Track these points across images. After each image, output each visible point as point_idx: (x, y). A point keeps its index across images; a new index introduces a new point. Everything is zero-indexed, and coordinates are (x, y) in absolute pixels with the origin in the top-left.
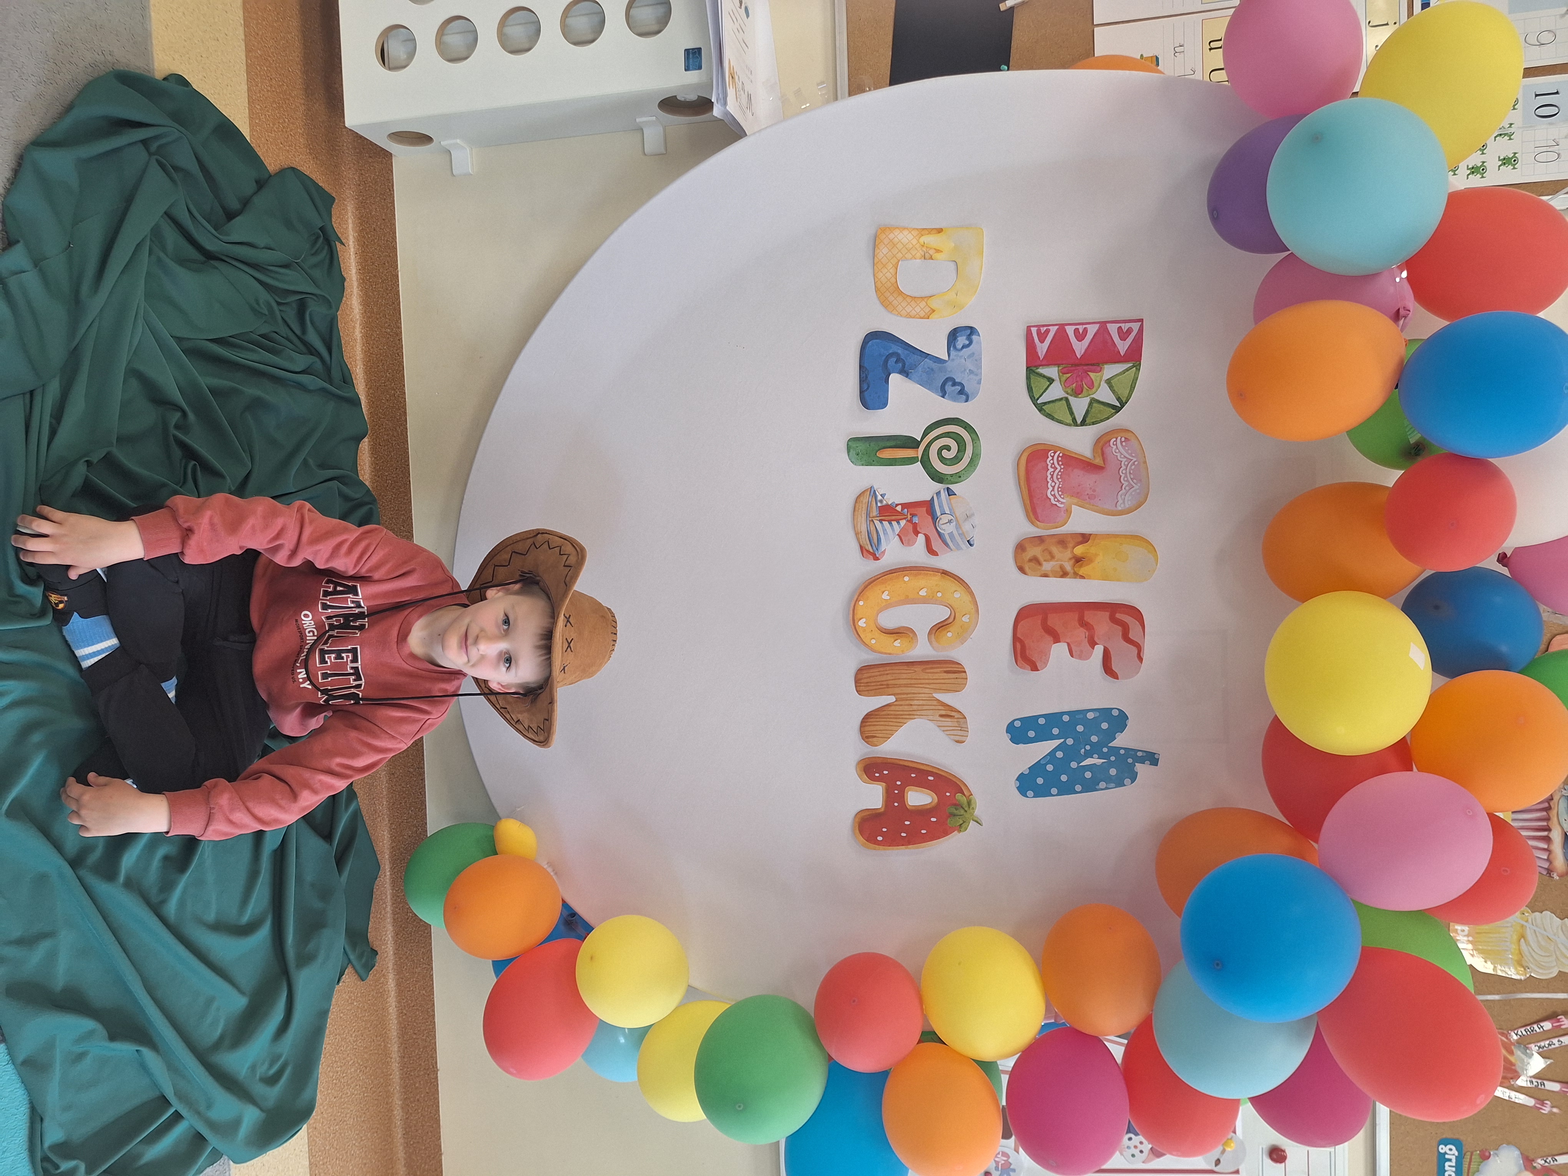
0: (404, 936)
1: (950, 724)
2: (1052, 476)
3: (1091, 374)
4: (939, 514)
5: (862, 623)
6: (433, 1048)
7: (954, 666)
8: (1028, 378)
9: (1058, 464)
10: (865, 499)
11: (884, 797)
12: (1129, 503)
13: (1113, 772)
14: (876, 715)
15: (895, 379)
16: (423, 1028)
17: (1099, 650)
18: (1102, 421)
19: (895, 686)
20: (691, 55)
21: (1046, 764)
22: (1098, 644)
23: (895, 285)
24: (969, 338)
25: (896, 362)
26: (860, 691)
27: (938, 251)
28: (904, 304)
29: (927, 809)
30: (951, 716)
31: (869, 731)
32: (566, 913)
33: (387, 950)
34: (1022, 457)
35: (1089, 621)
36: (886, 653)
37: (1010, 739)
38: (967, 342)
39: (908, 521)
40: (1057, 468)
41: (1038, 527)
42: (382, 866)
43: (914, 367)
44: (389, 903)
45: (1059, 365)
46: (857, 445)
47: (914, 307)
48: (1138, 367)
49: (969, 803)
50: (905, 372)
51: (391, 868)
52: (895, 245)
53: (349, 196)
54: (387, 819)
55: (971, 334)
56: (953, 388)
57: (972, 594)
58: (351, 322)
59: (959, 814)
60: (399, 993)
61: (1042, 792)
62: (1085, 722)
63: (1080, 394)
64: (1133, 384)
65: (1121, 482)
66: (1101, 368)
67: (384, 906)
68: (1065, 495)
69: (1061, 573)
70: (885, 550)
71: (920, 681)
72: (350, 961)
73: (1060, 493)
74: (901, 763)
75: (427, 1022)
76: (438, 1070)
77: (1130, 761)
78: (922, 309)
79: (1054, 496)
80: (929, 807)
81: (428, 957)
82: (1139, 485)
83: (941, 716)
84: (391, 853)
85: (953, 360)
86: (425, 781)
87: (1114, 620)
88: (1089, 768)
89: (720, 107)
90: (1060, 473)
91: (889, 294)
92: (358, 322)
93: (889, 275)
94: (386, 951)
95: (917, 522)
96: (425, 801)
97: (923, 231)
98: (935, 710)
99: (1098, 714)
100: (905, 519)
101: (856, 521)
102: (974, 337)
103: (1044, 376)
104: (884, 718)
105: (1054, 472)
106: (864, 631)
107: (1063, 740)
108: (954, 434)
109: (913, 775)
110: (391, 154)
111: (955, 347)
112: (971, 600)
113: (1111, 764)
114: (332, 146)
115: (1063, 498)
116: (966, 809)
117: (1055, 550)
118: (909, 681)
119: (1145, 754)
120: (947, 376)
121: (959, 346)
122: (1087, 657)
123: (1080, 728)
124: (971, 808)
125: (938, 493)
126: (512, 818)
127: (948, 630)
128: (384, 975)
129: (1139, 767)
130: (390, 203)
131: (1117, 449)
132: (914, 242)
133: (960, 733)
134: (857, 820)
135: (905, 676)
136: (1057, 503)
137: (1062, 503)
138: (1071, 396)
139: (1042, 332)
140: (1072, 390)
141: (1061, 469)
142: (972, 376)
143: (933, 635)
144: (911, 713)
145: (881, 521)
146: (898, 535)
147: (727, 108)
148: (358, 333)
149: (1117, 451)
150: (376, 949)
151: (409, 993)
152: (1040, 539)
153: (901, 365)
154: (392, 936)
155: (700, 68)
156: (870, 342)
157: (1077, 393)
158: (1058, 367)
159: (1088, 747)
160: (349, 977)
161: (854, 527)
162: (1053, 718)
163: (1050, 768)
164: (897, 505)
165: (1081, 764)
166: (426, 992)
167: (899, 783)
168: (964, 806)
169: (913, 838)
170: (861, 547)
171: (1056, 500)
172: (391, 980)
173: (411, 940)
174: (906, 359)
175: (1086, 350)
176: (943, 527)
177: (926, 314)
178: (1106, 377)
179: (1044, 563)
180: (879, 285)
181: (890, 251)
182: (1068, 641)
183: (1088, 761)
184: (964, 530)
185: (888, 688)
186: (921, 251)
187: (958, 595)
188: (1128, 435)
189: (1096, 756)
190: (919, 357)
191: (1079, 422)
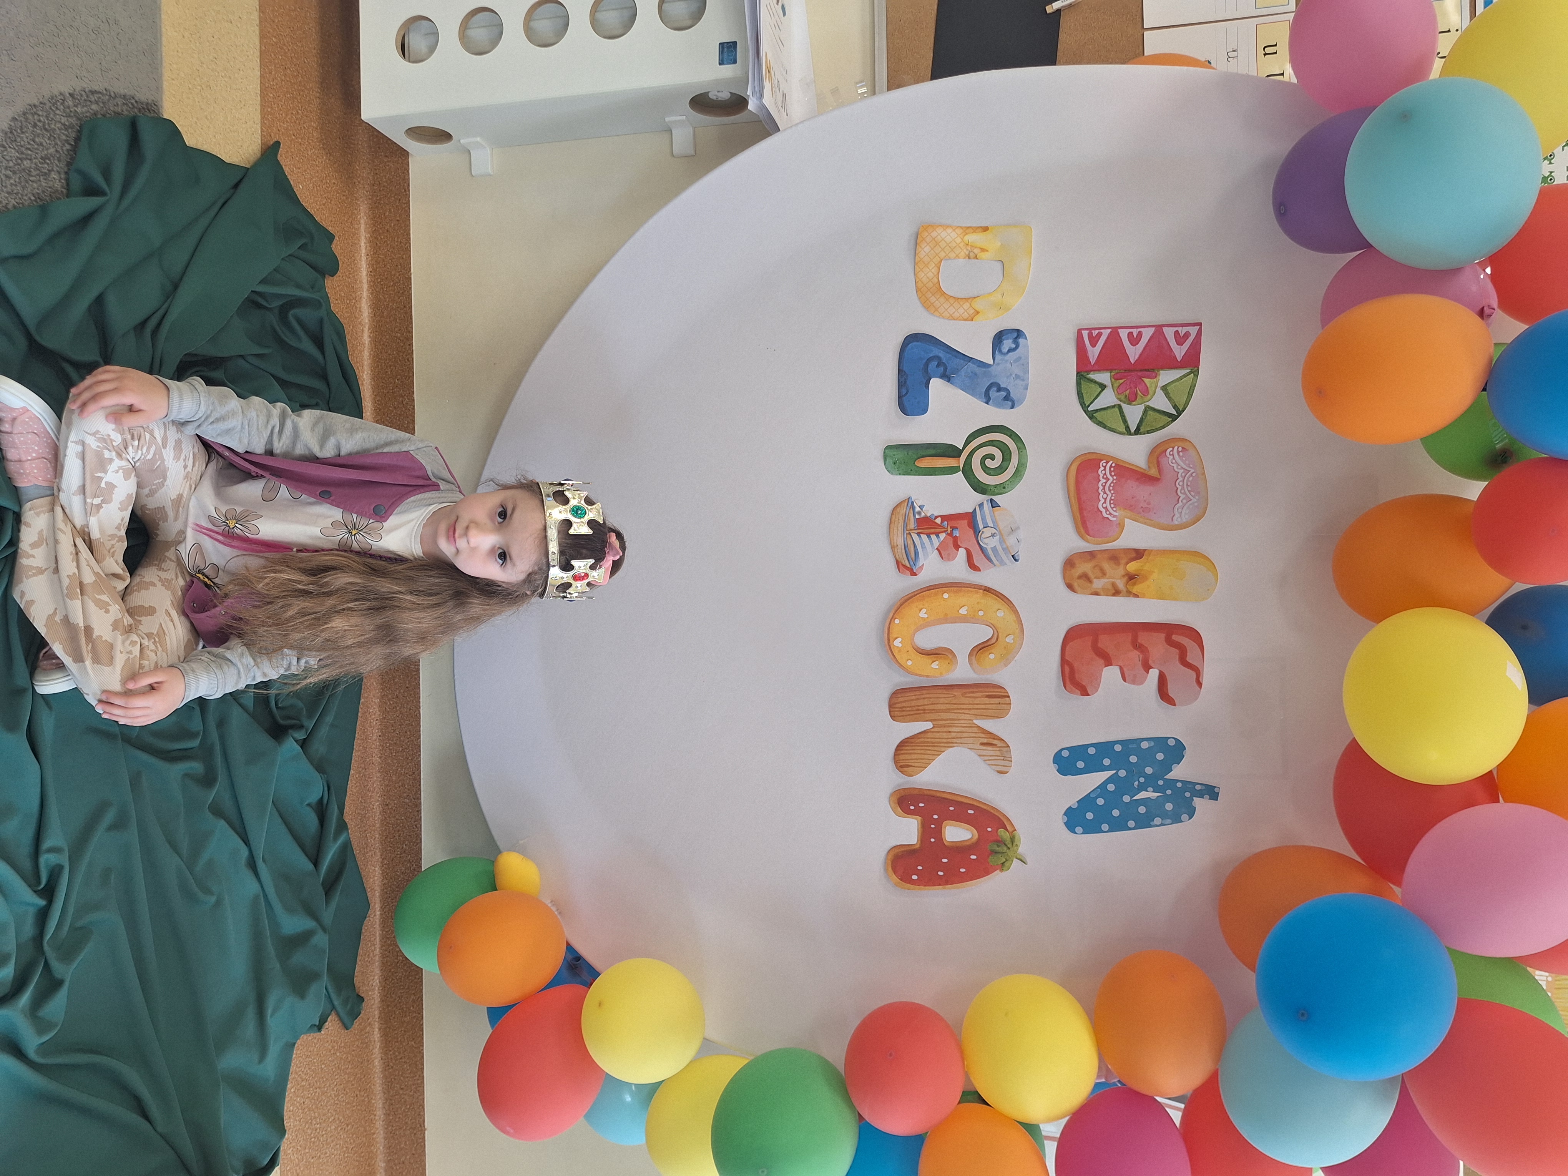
0: (393, 981)
1: (992, 753)
2: (1104, 487)
3: (1146, 381)
4: (981, 527)
5: (897, 643)
6: (420, 1105)
7: (996, 690)
8: (1079, 384)
9: (1111, 475)
10: (902, 511)
11: (920, 831)
12: (1187, 516)
13: (1169, 806)
14: (912, 742)
15: (936, 385)
16: (410, 1083)
17: (1154, 674)
18: (1157, 430)
19: (932, 711)
20: (726, 49)
21: (1097, 797)
22: (1153, 668)
23: (937, 285)
24: (1016, 341)
25: (938, 366)
26: (894, 716)
27: (983, 250)
28: (946, 305)
29: (967, 846)
30: (994, 745)
31: (903, 760)
32: (570, 957)
33: (374, 996)
34: (1072, 466)
35: (1143, 642)
36: (923, 676)
37: (1058, 771)
38: (1013, 346)
39: (948, 534)
40: (1109, 479)
41: (1088, 542)
42: (372, 905)
43: (956, 371)
44: (378, 946)
45: (1111, 370)
46: (894, 453)
47: (957, 308)
48: (1196, 373)
49: (1012, 840)
50: (946, 377)
51: (381, 907)
52: (937, 244)
53: (362, 195)
54: (379, 854)
55: (1018, 337)
56: (998, 394)
57: (1016, 612)
58: (360, 326)
59: (1001, 851)
60: (386, 1043)
61: (1092, 828)
62: (1139, 752)
63: (1134, 401)
64: (1191, 391)
65: (1177, 494)
66: (1157, 374)
67: (373, 948)
68: (1117, 507)
69: (1114, 591)
70: (923, 565)
71: (959, 706)
72: (333, 1007)
73: (1112, 506)
74: (939, 795)
75: (416, 1076)
76: (425, 1129)
77: (1188, 794)
78: (966, 311)
79: (1106, 508)
80: (968, 844)
81: (419, 1005)
82: (1197, 497)
83: (982, 744)
84: (381, 890)
85: (998, 364)
86: (421, 813)
87: (1170, 642)
88: (1144, 802)
89: (755, 100)
90: (1112, 485)
91: (931, 295)
92: (367, 326)
93: (930, 275)
94: (373, 998)
95: (958, 535)
96: (421, 835)
97: (967, 230)
98: (976, 737)
99: (1153, 744)
100: (945, 532)
101: (891, 534)
102: (1021, 341)
103: (1096, 382)
104: (922, 746)
105: (1106, 483)
106: (900, 651)
107: (1115, 772)
108: (997, 442)
109: (951, 808)
110: (408, 153)
111: (1000, 351)
112: (1015, 619)
113: (1167, 798)
114: (347, 143)
115: (1115, 511)
116: (1009, 846)
117: (1106, 566)
118: (948, 706)
119: (1204, 788)
120: (991, 381)
121: (1005, 350)
122: (1141, 682)
123: (1133, 759)
124: (1015, 844)
125: (981, 505)
126: (514, 851)
127: (991, 651)
128: (370, 1024)
129: (1197, 802)
130: (405, 204)
131: (1174, 460)
132: (959, 240)
133: (1002, 763)
134: (890, 857)
135: (942, 700)
136: (1109, 516)
137: (1114, 516)
138: (1124, 403)
139: (1094, 335)
140: (1126, 396)
141: (1114, 480)
142: (1018, 382)
143: (974, 658)
144: (949, 740)
145: (919, 534)
146: (937, 549)
147: (763, 101)
148: (366, 338)
149: (1174, 461)
150: (362, 995)
151: (397, 1044)
152: (1091, 555)
153: (942, 368)
154: (380, 982)
155: (735, 62)
156: (910, 345)
157: (1131, 400)
158: (1111, 373)
159: (1142, 780)
160: (332, 1023)
161: (891, 541)
162: (1104, 748)
163: (1100, 801)
164: (936, 517)
165: (1134, 798)
166: (415, 1043)
167: (935, 817)
168: (1007, 843)
169: (952, 878)
170: (898, 562)
171: (1108, 513)
172: (377, 1030)
173: (400, 986)
174: (948, 363)
175: (1141, 355)
176: (986, 541)
177: (970, 316)
178: (1161, 384)
179: (1095, 581)
180: (920, 285)
181: (932, 249)
182: (1121, 665)
183: (1142, 795)
184: (1008, 544)
185: (925, 713)
186: (965, 250)
187: (1001, 614)
188: (1186, 445)
189: (1150, 789)
190: (962, 361)
191: (1133, 431)
